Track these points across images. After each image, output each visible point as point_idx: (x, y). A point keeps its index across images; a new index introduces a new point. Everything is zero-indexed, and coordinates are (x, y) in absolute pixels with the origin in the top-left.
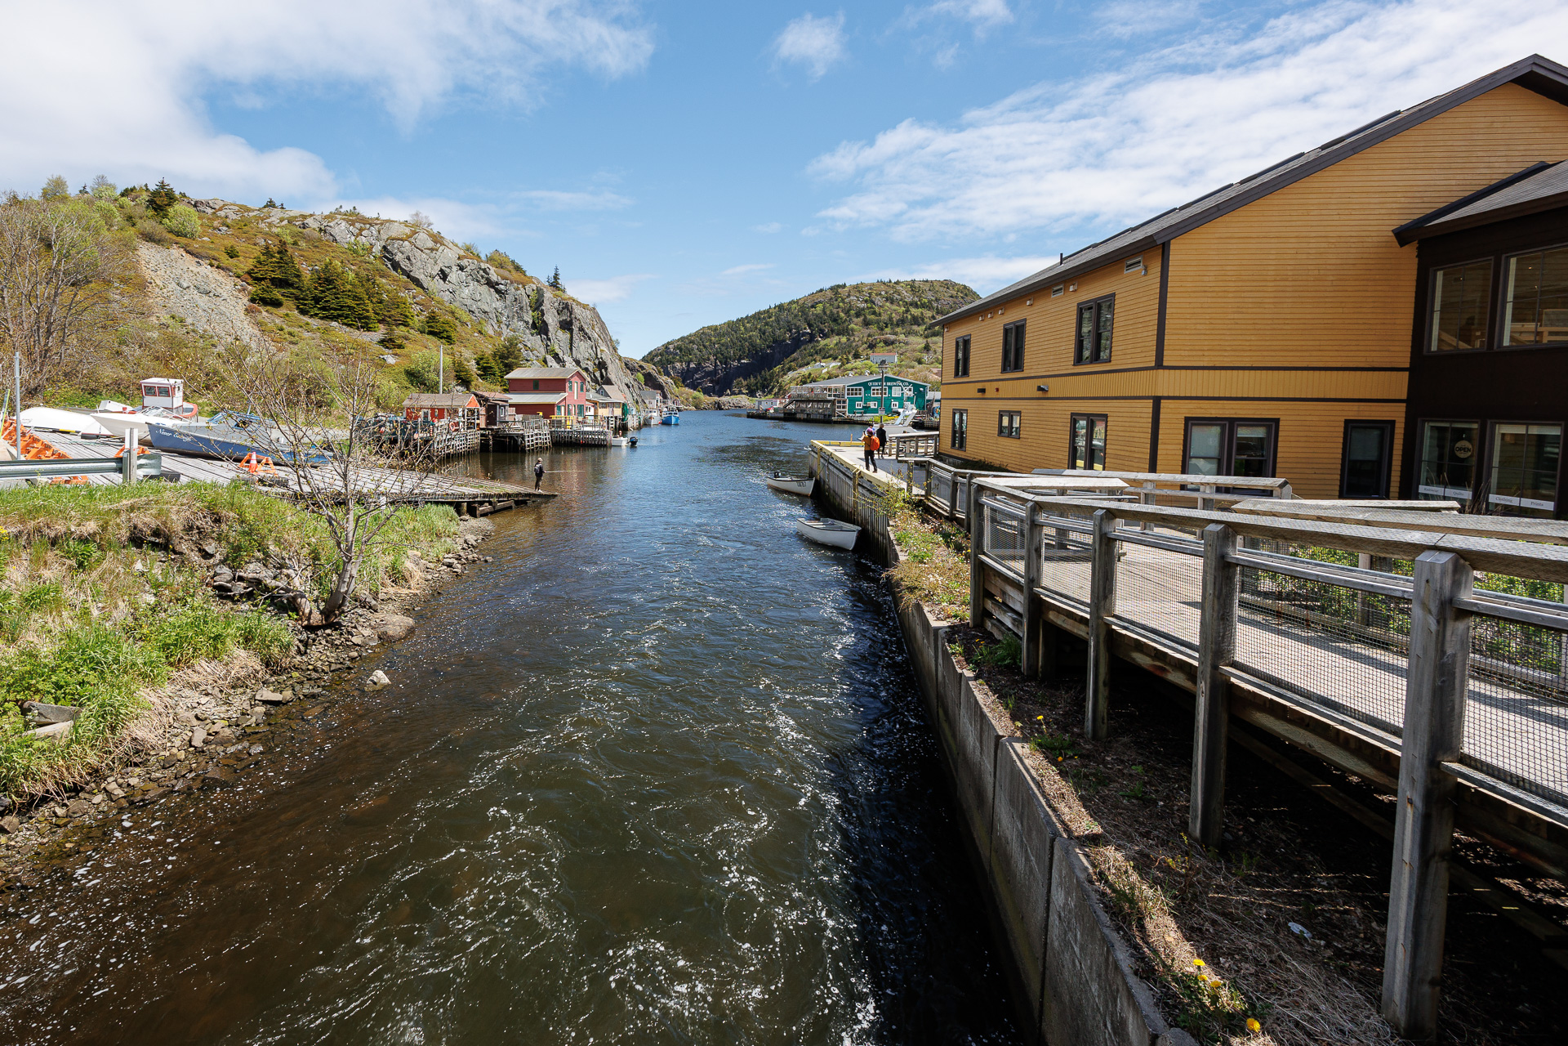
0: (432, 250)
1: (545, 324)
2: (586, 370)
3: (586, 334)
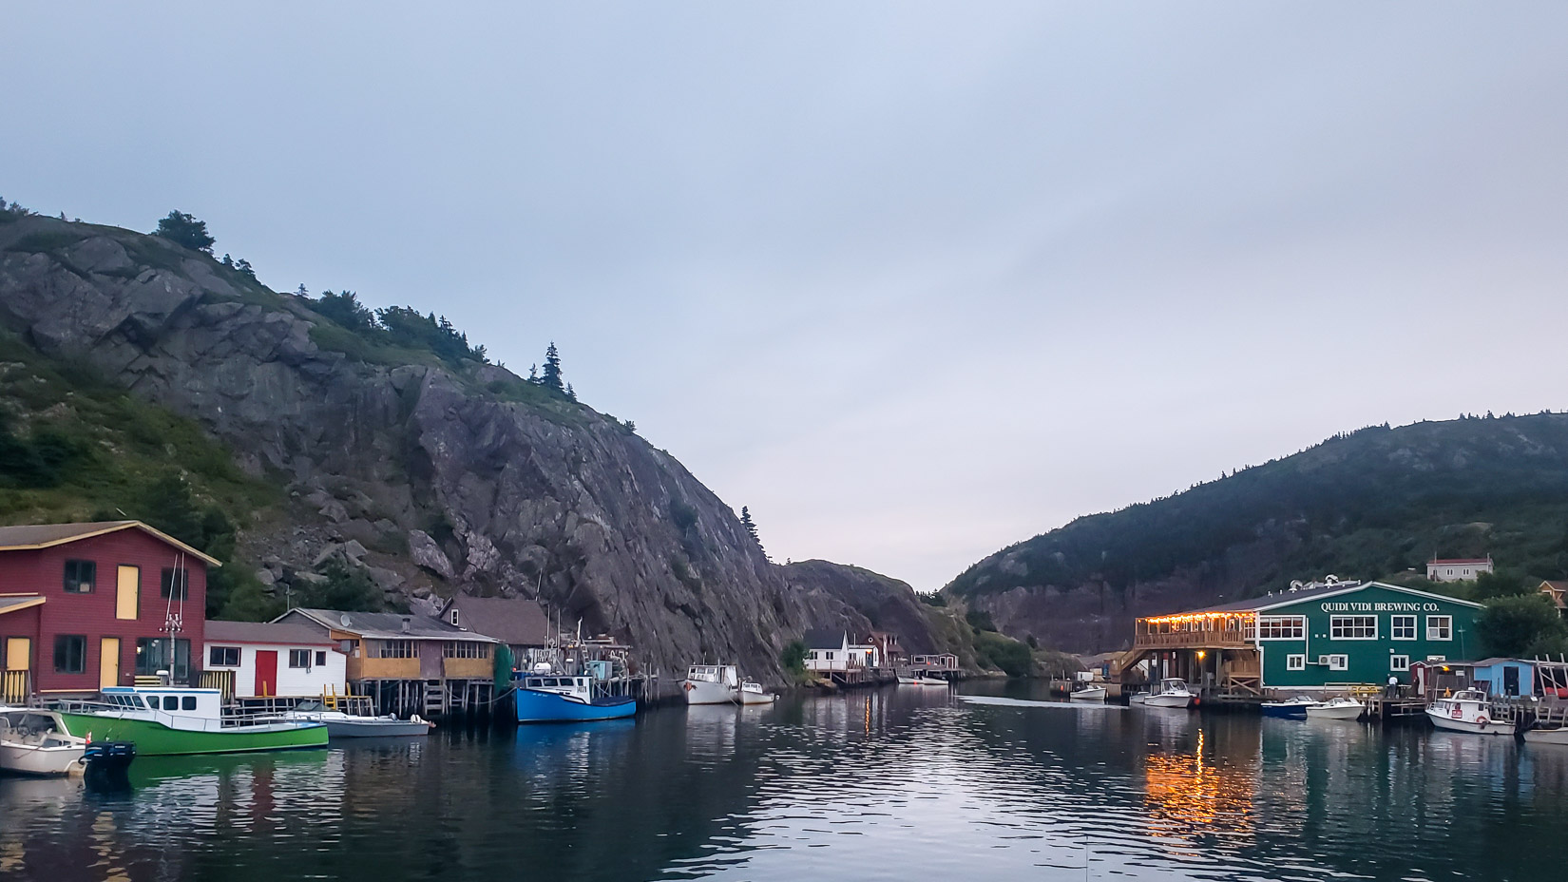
0: (115, 274)
1: (425, 457)
2: (528, 568)
3: (543, 481)
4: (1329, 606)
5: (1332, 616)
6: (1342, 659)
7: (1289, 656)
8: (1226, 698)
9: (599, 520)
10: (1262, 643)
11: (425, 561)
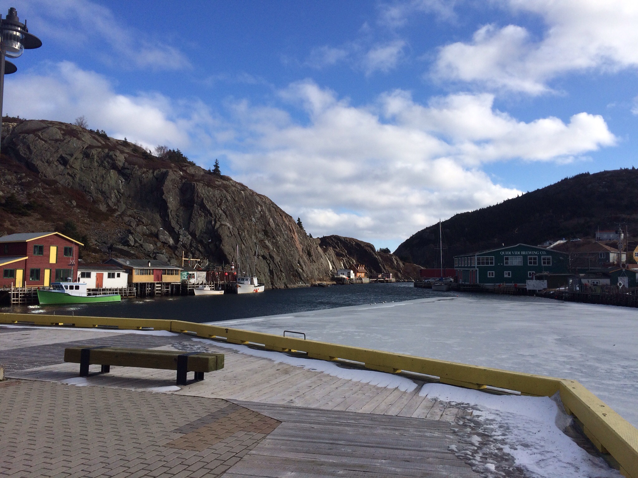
0: (56, 140)
1: (165, 203)
3: (208, 210)
4: (503, 253)
5: (505, 256)
6: (509, 273)
7: (488, 272)
9: (228, 224)
10: (478, 267)
11: (164, 240)
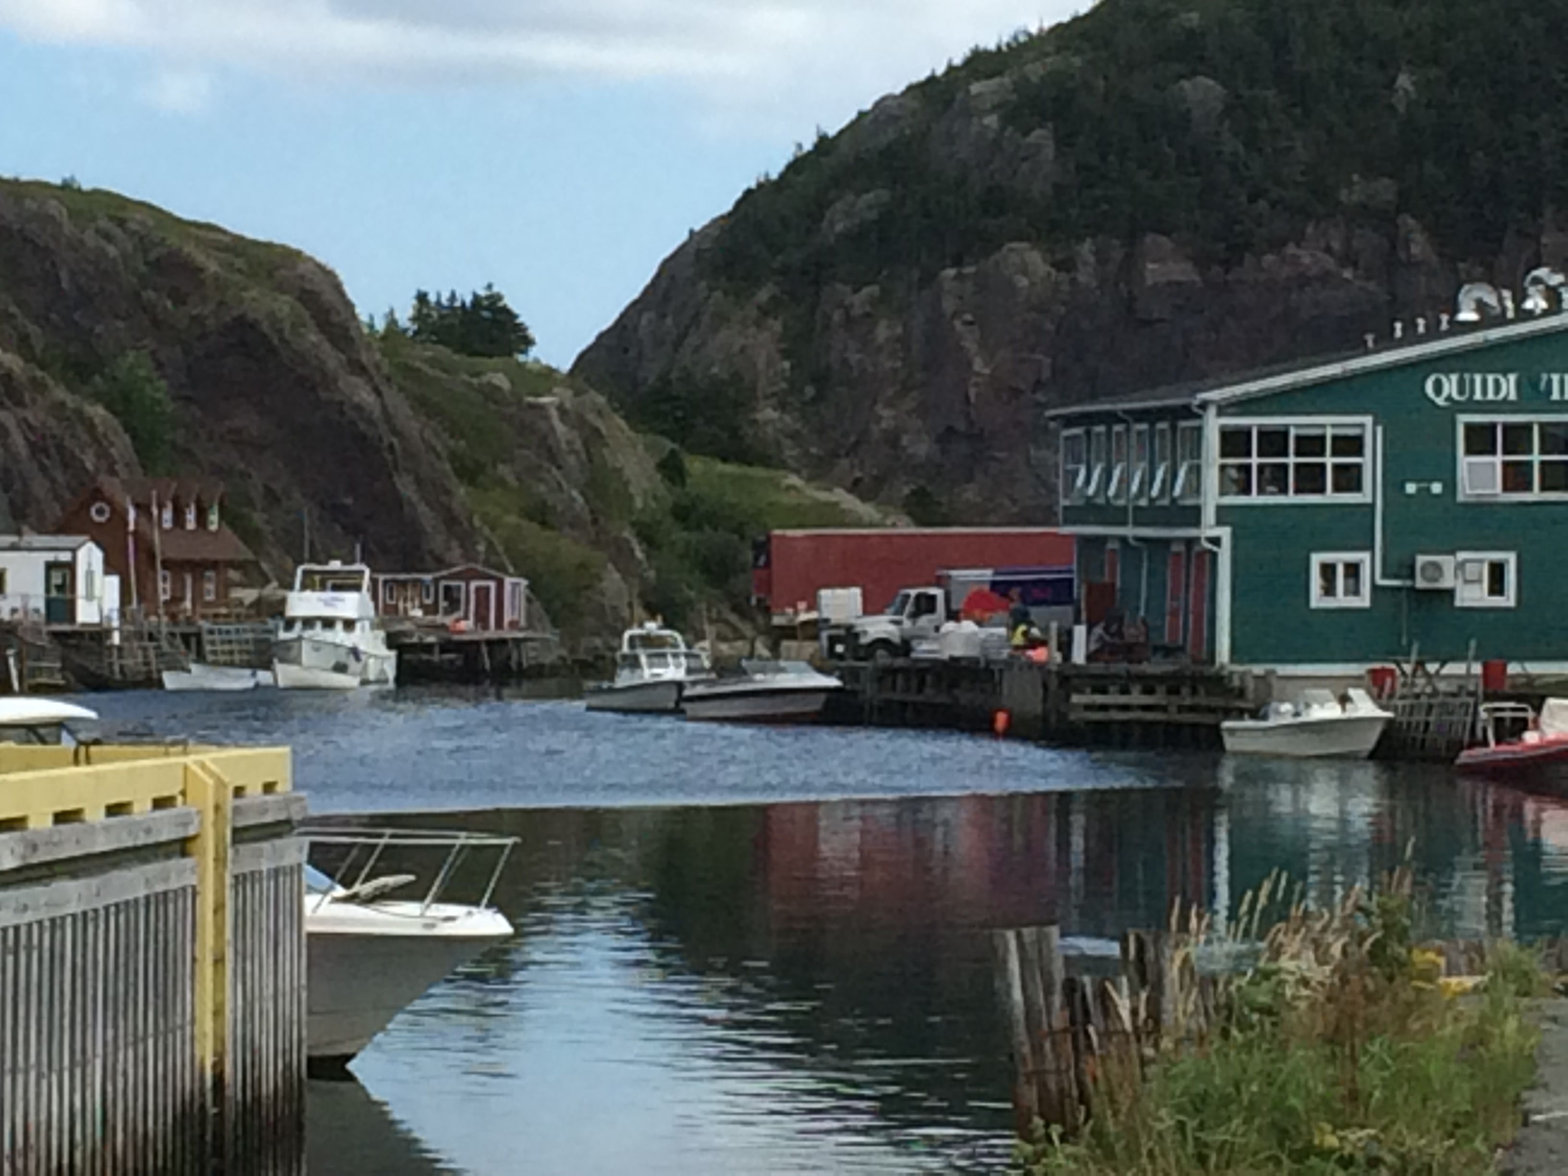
4: (1451, 385)
5: (1463, 419)
6: (1497, 571)
7: (1317, 559)
8: (1104, 708)
10: (1223, 515)
